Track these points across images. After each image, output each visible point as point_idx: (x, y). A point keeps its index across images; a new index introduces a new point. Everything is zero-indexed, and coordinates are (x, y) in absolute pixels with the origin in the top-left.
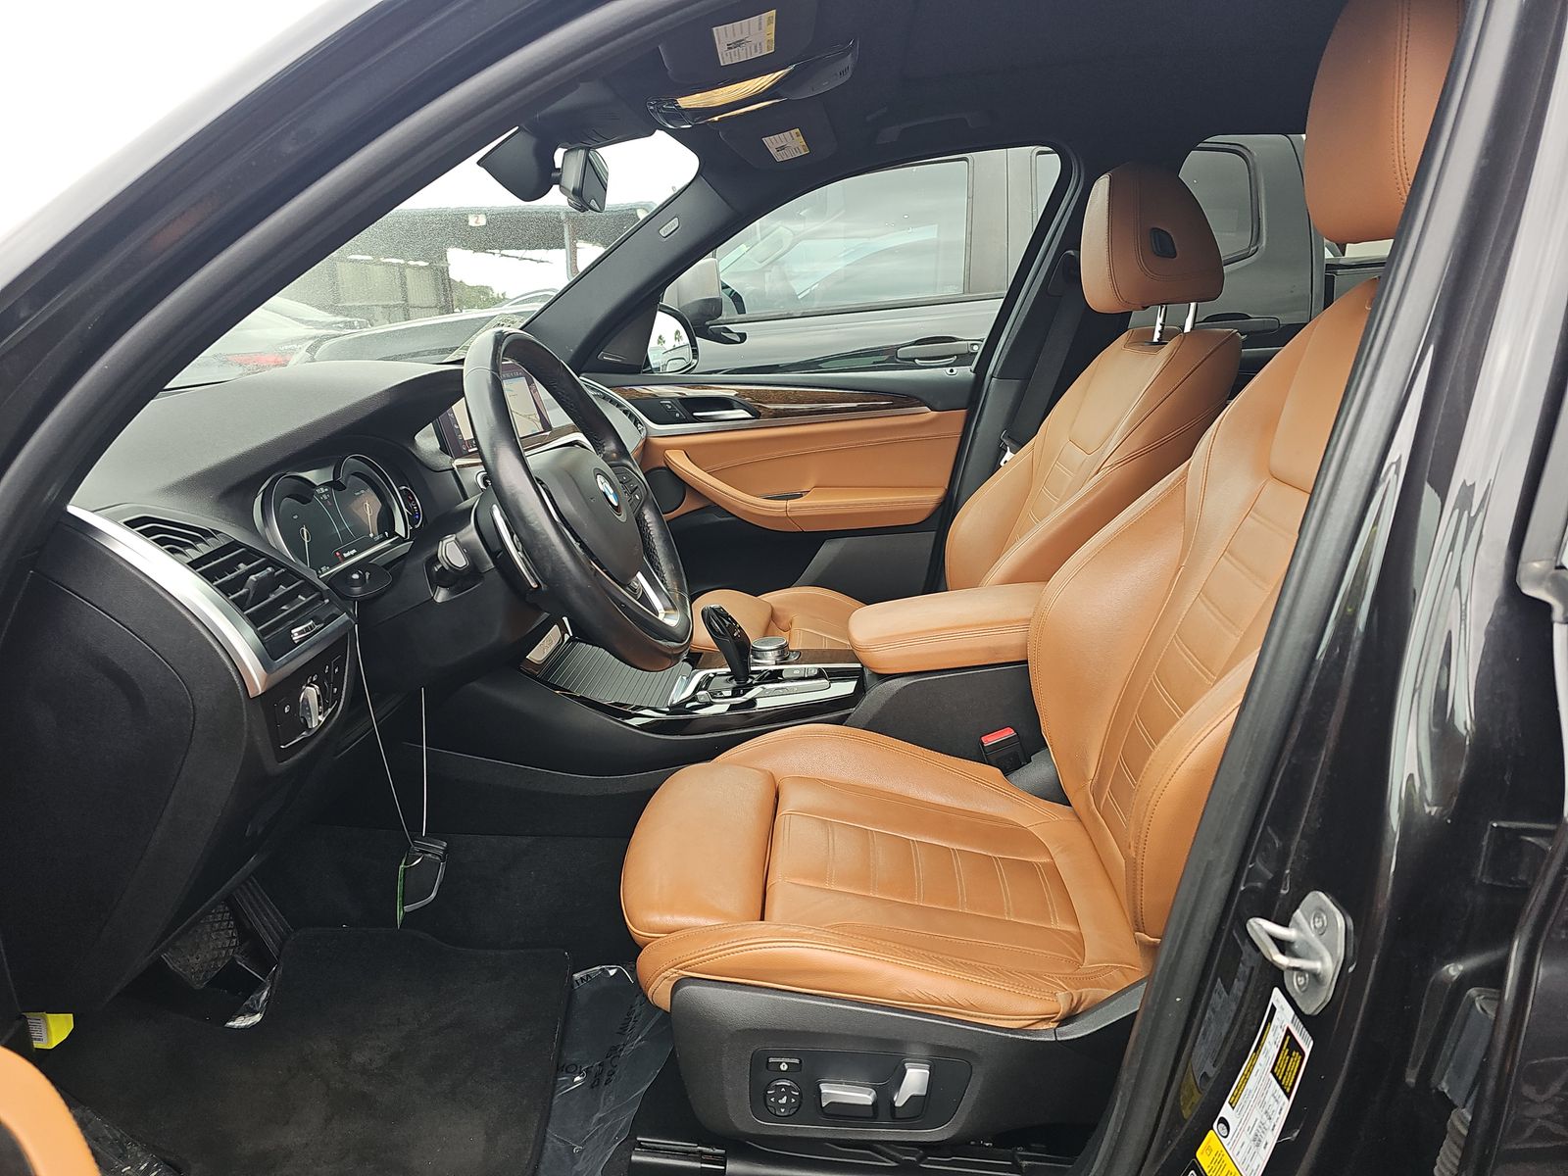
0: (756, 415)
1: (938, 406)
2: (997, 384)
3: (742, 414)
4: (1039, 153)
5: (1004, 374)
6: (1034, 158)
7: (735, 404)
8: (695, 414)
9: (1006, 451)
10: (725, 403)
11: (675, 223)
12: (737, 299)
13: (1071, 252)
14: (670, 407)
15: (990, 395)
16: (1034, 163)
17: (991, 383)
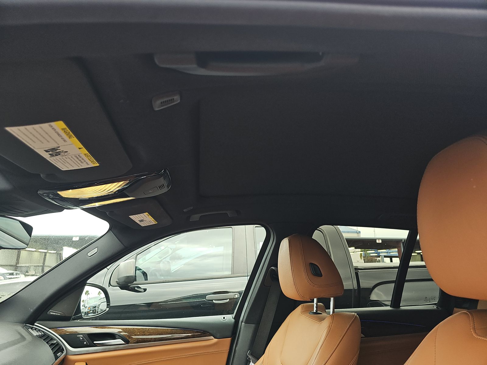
0: (127, 342)
1: (218, 336)
2: (245, 327)
3: (119, 341)
4: (256, 227)
5: (247, 322)
6: (254, 228)
7: (117, 337)
8: (95, 342)
9: (250, 362)
10: (112, 336)
11: (96, 250)
12: (145, 274)
13: (273, 268)
14: (81, 339)
15: (242, 331)
16: (254, 230)
17: (242, 325)
